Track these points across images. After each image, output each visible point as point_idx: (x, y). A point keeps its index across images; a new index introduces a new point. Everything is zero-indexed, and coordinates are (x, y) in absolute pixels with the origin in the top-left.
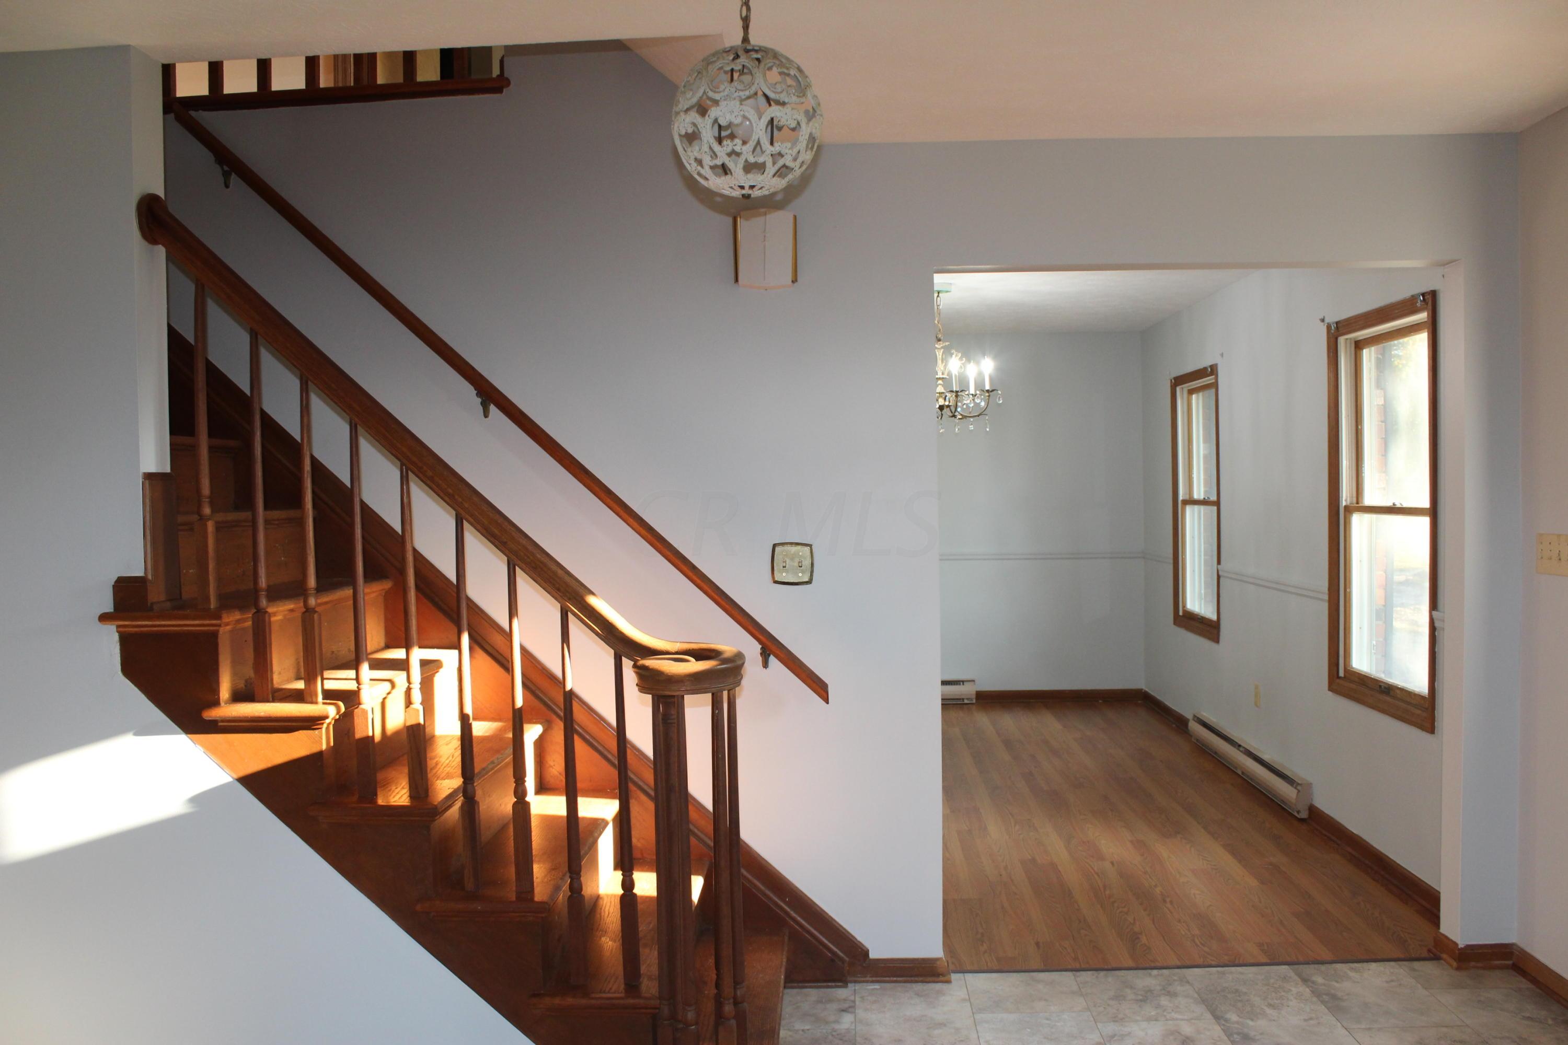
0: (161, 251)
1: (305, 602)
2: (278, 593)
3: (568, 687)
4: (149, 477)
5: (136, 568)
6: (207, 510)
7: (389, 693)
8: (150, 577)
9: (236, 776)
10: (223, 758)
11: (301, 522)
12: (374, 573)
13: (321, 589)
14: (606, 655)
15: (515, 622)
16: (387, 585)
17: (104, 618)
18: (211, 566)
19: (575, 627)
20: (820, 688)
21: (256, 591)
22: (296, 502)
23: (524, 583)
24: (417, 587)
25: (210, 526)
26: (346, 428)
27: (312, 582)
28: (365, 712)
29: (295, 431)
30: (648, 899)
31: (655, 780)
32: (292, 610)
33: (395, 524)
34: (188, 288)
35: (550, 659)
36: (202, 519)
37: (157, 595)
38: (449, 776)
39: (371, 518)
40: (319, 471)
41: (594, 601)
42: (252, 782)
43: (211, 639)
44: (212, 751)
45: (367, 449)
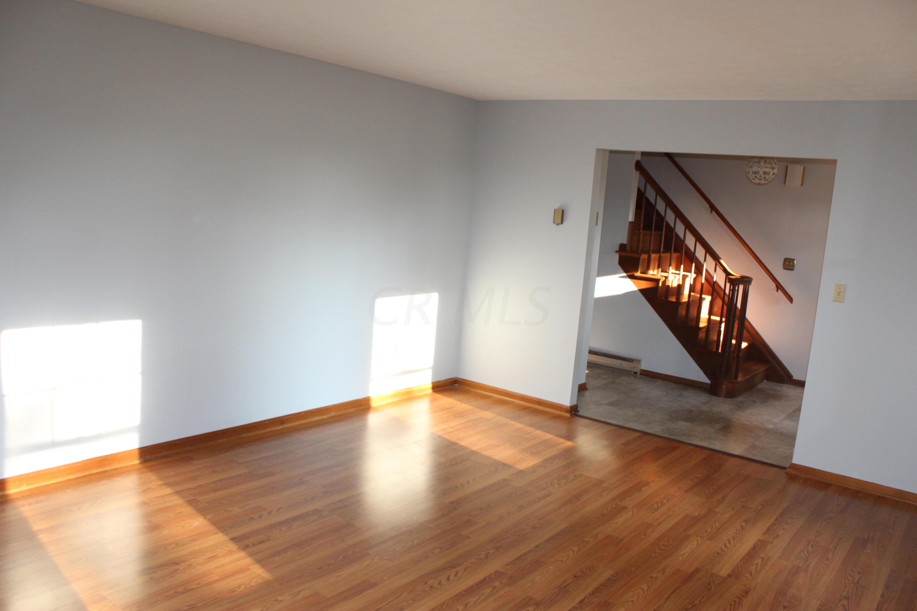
0: (638, 172)
1: (660, 255)
2: (654, 252)
3: (715, 280)
4: (630, 223)
5: (625, 242)
6: (641, 231)
7: (674, 279)
8: (627, 244)
9: (638, 289)
10: (637, 285)
11: (661, 236)
12: (676, 251)
13: (664, 252)
14: (724, 275)
15: (705, 263)
16: (678, 254)
17: (616, 252)
18: (641, 243)
19: (718, 267)
20: (791, 299)
21: (649, 250)
22: (662, 230)
23: (708, 256)
24: (685, 254)
25: (642, 235)
26: (674, 217)
27: (662, 250)
28: (669, 280)
29: (663, 214)
30: (733, 344)
31: (740, 315)
32: (655, 256)
33: (682, 237)
34: (644, 181)
35: (712, 271)
36: (640, 233)
37: (628, 248)
38: (685, 299)
39: (677, 236)
40: (667, 224)
41: (722, 262)
42: (642, 291)
43: (638, 259)
44: (635, 283)
45: (678, 220)
